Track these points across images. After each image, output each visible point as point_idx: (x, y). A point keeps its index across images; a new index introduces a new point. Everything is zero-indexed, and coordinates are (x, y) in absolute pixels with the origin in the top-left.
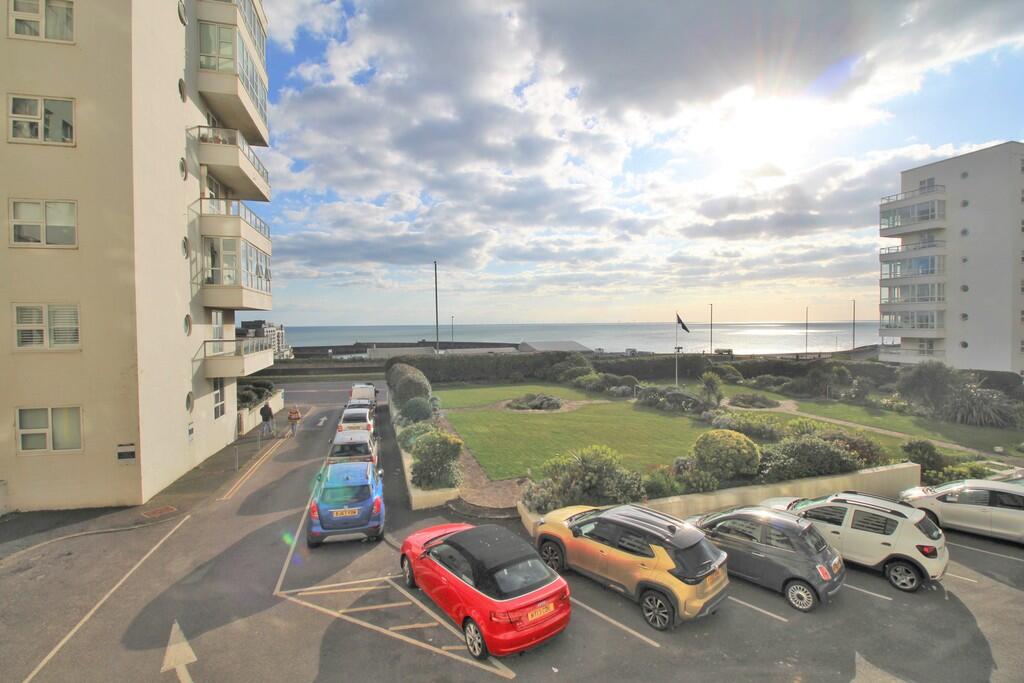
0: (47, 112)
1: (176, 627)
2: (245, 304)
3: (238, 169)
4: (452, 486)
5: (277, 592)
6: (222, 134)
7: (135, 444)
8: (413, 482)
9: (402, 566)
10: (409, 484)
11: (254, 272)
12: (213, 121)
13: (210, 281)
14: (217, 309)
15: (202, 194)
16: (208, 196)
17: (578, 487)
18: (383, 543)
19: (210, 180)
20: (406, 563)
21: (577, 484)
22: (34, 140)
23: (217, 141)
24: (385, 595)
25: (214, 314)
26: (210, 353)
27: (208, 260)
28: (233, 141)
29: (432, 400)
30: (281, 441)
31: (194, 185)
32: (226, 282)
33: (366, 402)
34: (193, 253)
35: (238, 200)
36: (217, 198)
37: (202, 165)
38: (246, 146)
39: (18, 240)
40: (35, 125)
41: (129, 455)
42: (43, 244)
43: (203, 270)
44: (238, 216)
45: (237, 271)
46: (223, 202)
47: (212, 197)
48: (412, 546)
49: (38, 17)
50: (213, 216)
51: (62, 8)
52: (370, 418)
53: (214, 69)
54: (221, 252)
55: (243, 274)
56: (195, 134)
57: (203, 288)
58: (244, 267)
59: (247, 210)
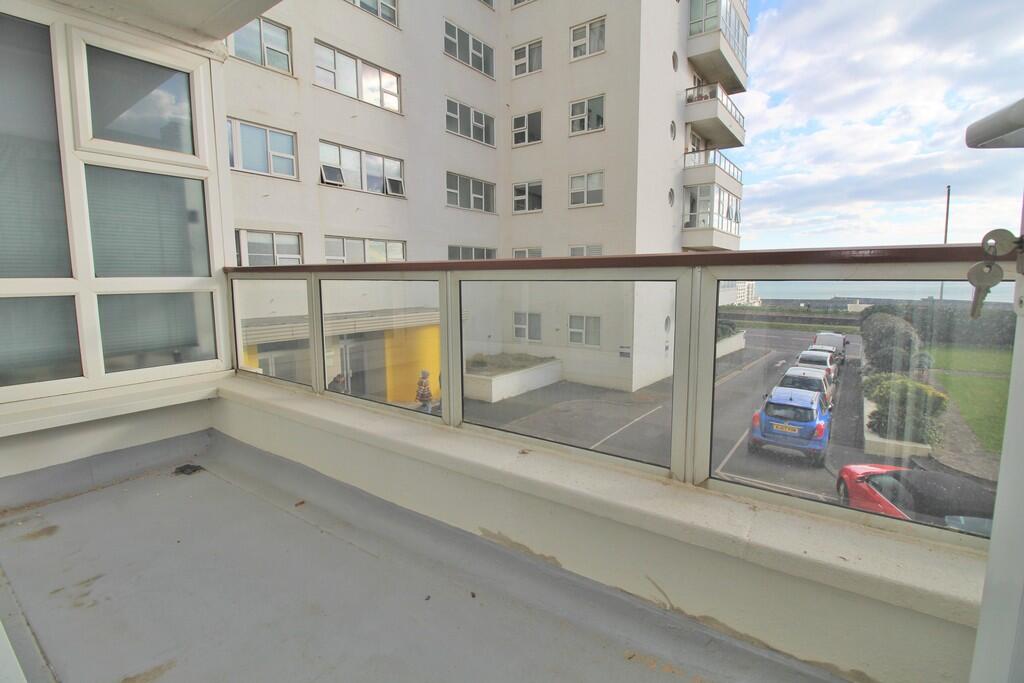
0: (589, 111)
2: (715, 243)
3: (717, 121)
6: (705, 91)
7: (630, 347)
8: (870, 426)
9: (838, 489)
10: (866, 428)
11: (725, 215)
12: (699, 81)
13: (687, 225)
15: (687, 149)
16: (690, 150)
18: (823, 469)
19: (694, 137)
20: (842, 487)
22: (583, 132)
23: (700, 97)
27: (688, 207)
28: (713, 95)
30: (739, 372)
31: (682, 140)
32: (701, 225)
33: (831, 349)
34: (677, 202)
35: (714, 149)
36: (698, 151)
37: (687, 124)
38: (725, 97)
39: (573, 203)
40: (582, 121)
41: (626, 355)
42: (585, 204)
43: (683, 216)
44: (714, 164)
45: (711, 214)
46: (703, 154)
47: (694, 151)
48: (851, 474)
49: (586, 40)
50: (694, 167)
51: (598, 27)
52: (831, 362)
53: (701, 32)
54: (699, 199)
55: (715, 217)
56: (683, 97)
57: (682, 231)
58: (716, 210)
59: (723, 158)
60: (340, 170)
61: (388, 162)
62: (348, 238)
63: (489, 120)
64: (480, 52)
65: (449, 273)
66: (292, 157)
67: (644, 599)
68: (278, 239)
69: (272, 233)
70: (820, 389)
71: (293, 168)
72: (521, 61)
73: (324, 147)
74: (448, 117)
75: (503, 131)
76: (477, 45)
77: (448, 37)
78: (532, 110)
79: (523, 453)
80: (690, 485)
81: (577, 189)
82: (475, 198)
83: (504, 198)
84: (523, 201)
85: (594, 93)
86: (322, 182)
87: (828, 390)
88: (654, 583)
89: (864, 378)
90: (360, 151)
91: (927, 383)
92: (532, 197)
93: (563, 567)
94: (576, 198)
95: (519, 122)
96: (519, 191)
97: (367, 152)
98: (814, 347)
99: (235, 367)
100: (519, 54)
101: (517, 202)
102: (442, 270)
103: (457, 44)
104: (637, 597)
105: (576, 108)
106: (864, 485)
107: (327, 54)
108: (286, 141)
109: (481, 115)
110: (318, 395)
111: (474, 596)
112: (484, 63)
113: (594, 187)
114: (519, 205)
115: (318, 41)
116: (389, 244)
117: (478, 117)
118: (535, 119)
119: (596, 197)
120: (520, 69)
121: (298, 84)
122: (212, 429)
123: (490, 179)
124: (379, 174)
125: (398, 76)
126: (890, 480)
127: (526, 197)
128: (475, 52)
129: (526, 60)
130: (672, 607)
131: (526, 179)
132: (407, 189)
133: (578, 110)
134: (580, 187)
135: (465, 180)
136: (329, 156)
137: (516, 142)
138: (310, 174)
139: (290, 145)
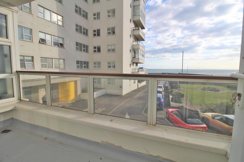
0: (112, 30)
1: (127, 113)
2: (140, 62)
3: (139, 35)
4: (181, 103)
5: (142, 113)
6: (137, 28)
7: (122, 85)
8: (171, 100)
9: (166, 115)
10: (170, 101)
11: (141, 56)
12: (135, 26)
13: (134, 57)
14: (135, 63)
15: (133, 41)
16: (134, 41)
17: (218, 110)
18: (163, 111)
19: (135, 38)
20: (167, 114)
21: (218, 109)
22: (110, 35)
23: (136, 30)
24: (162, 119)
25: (134, 64)
26: (133, 71)
27: (134, 54)
28: (139, 29)
29: (179, 85)
30: (145, 90)
31: (132, 39)
32: (137, 58)
33: (163, 84)
34: (131, 52)
35: (139, 41)
36: (136, 41)
37: (133, 35)
38: (141, 30)
39: (108, 51)
40: (110, 32)
41: (121, 87)
42: (111, 52)
43: (133, 55)
44: (139, 44)
45: (139, 55)
46: (137, 42)
47: (135, 41)
48: (169, 111)
49: (111, 14)
50: (135, 45)
51: (114, 11)
52: (163, 87)
53: (136, 15)
54: (136, 52)
55: (140, 56)
56: (132, 29)
57: (133, 59)
58: (140, 55)
59: (141, 43)
60: (45, 40)
61: (59, 39)
62: (48, 58)
63: (87, 30)
64: (84, 13)
65: (90, 76)
66: (30, 35)
67: (143, 154)
68: (26, 58)
69: (24, 56)
70: (161, 93)
71: (31, 39)
72: (95, 17)
73: (40, 33)
74: (76, 28)
75: (91, 33)
76: (84, 11)
77: (76, 8)
78: (98, 28)
79: (111, 120)
80: (152, 126)
81: (109, 48)
82: (83, 49)
83: (91, 49)
84: (96, 50)
85: (113, 26)
86: (40, 42)
87: (163, 93)
88: (146, 150)
89: (169, 90)
90: (51, 35)
91: (181, 91)
92: (98, 49)
93: (124, 148)
94: (109, 50)
95: (94, 31)
96: (95, 48)
97: (53, 35)
98: (160, 84)
99: (20, 99)
100: (94, 15)
101: (94, 50)
102: (88, 75)
103: (78, 10)
104: (142, 153)
105: (108, 29)
106: (171, 113)
107: (42, 9)
108: (29, 31)
109: (85, 29)
110: (49, 107)
111: (101, 159)
112: (86, 16)
113: (113, 48)
114: (95, 51)
115: (39, 5)
116: (60, 60)
117: (84, 29)
118: (99, 31)
119: (114, 50)
120: (95, 18)
121: (33, 16)
122: (12, 118)
123: (87, 44)
124: (57, 42)
125: (62, 17)
126: (176, 112)
127: (96, 49)
128: (83, 13)
129: (96, 16)
130: (150, 155)
131: (96, 45)
132: (65, 46)
133: (109, 30)
134: (110, 48)
135: (81, 44)
136: (42, 36)
137: (94, 36)
138: (36, 41)
139: (30, 32)
